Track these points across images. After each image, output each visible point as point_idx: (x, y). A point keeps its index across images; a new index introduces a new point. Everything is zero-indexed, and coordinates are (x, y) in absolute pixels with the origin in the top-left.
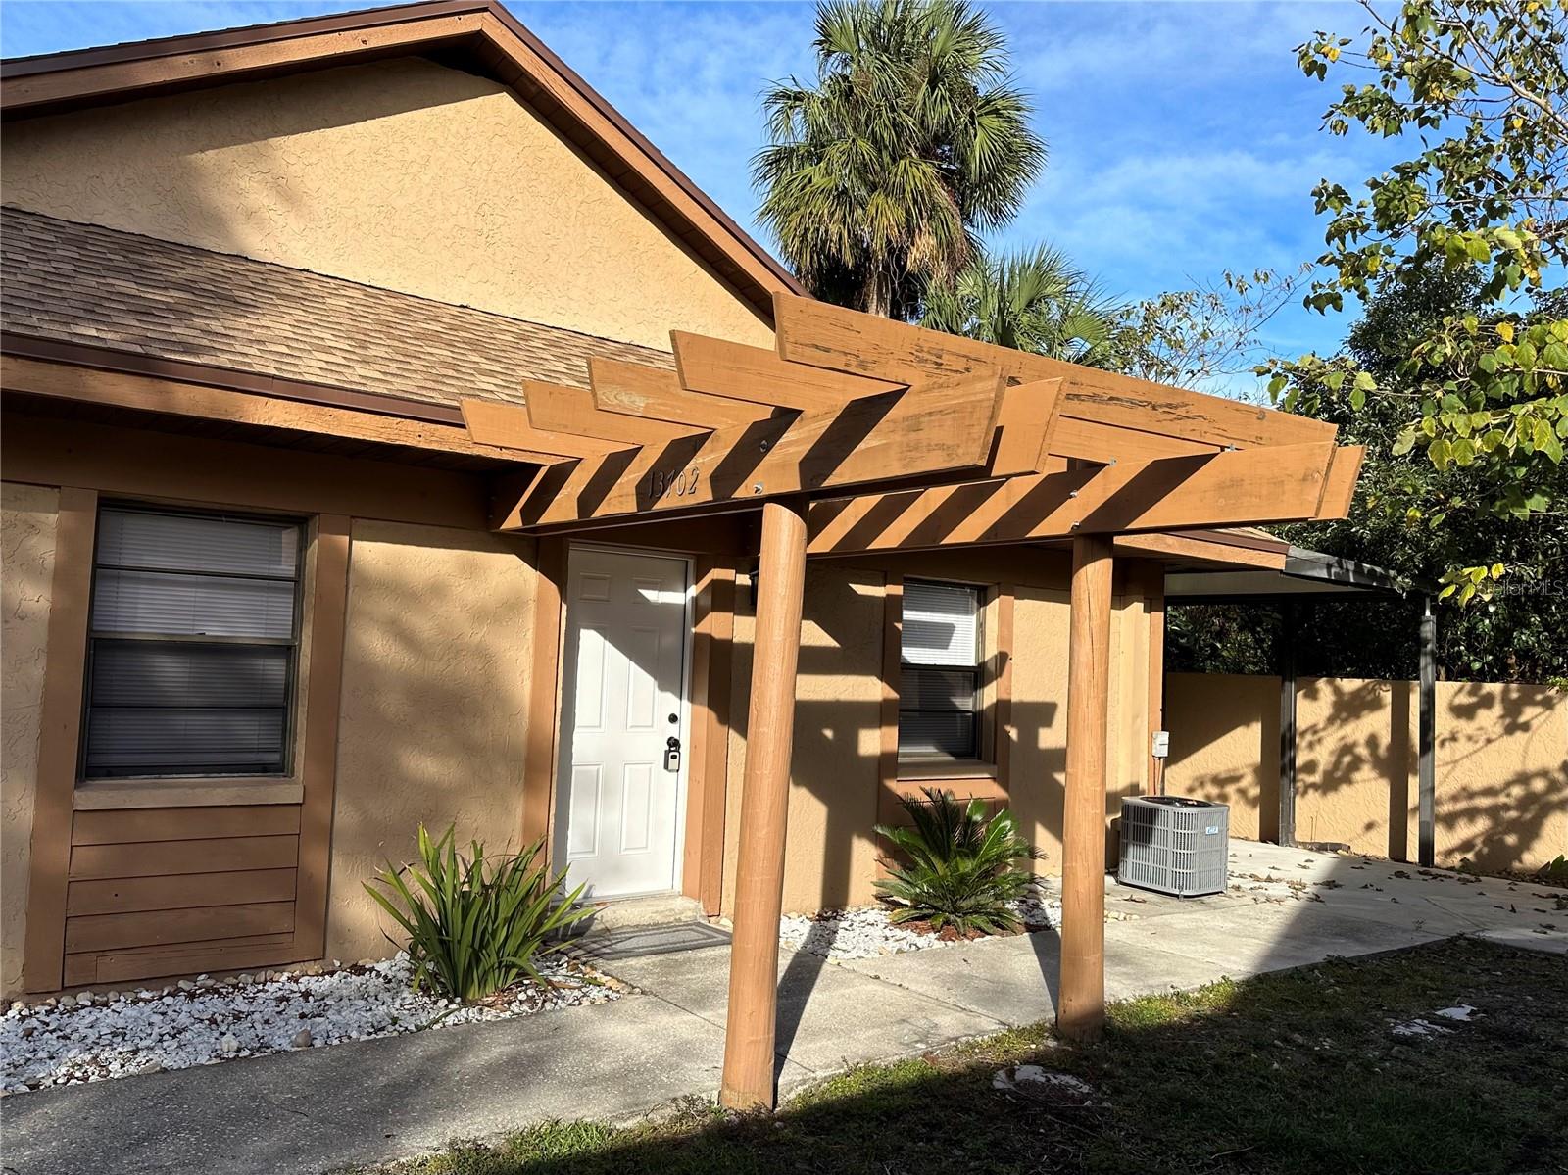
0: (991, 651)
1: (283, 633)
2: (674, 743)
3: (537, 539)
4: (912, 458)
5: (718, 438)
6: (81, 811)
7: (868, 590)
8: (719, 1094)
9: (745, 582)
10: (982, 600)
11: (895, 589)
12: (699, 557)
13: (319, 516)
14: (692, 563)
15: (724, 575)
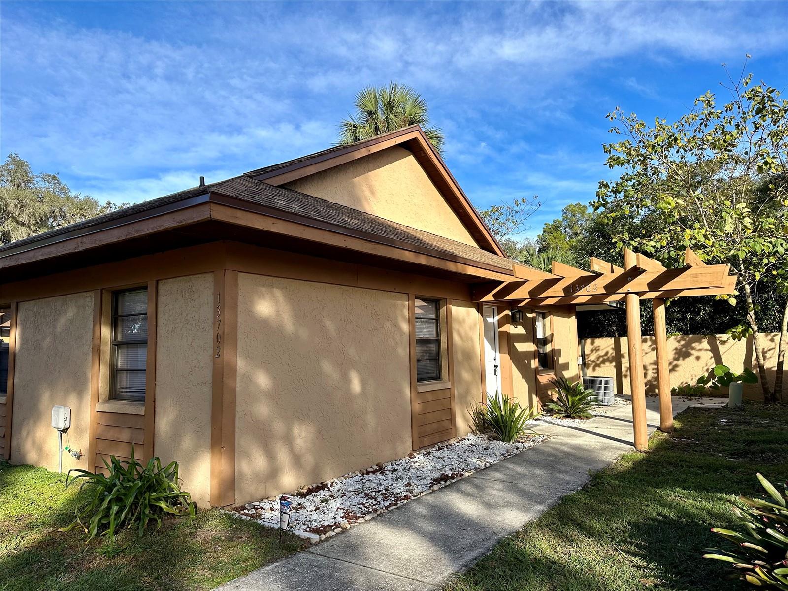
0: (548, 334)
1: (433, 337)
2: (496, 367)
3: (478, 304)
4: (696, 284)
5: (606, 276)
6: (419, 393)
7: (529, 315)
8: (635, 447)
9: (510, 314)
10: (544, 317)
11: (534, 315)
12: (498, 307)
13: (446, 299)
14: (496, 309)
15: (508, 312)
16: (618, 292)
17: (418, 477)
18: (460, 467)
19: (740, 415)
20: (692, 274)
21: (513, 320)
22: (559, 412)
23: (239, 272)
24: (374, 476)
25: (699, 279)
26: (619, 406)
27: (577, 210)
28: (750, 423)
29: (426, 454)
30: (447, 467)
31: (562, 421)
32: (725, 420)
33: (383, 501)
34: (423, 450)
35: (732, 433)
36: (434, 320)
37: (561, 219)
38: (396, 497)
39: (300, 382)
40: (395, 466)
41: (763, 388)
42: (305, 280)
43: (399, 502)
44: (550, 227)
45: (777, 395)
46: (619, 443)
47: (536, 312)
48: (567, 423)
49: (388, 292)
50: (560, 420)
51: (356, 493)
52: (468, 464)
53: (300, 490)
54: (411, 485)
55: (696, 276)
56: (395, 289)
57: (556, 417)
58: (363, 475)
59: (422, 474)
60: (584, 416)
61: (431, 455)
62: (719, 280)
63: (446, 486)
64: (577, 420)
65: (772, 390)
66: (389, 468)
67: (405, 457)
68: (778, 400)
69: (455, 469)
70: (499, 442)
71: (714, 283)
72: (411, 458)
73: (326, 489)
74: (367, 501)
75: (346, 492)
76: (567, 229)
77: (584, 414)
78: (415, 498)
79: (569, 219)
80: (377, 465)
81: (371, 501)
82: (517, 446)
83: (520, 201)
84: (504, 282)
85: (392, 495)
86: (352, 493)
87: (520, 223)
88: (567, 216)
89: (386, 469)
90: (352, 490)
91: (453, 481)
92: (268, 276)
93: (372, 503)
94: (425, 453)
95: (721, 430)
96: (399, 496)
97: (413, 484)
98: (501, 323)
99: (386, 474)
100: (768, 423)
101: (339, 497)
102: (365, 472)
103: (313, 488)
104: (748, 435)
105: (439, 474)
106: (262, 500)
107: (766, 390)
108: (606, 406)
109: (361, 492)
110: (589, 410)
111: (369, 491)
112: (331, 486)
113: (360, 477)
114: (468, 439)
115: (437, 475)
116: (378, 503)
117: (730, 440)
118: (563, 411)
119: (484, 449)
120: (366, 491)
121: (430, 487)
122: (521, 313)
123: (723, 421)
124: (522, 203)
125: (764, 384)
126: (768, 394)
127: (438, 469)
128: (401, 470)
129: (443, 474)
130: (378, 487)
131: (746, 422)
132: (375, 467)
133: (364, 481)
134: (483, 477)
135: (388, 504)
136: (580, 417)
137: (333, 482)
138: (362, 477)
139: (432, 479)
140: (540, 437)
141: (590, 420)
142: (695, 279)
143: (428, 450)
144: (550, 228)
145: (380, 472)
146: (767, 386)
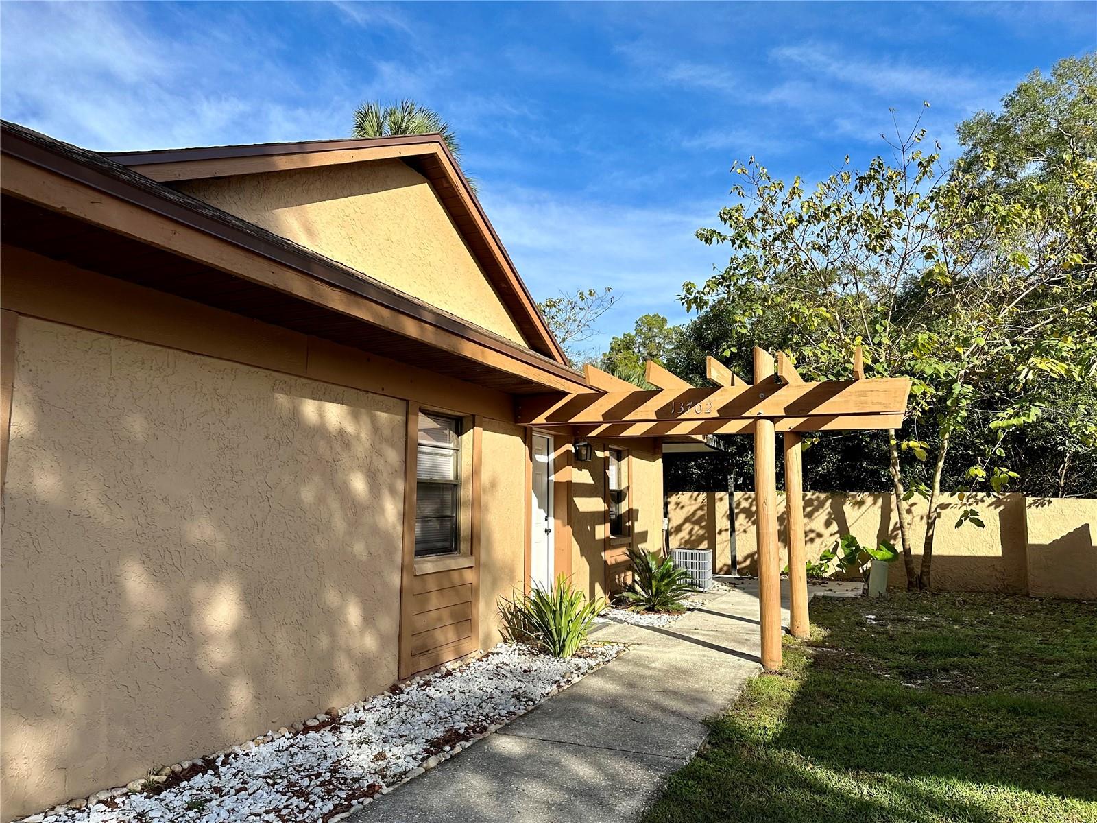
0: (624, 483)
2: (548, 531)
3: (525, 428)
4: (863, 407)
5: (726, 390)
6: (416, 576)
7: (600, 454)
8: (763, 665)
9: (573, 451)
10: (619, 459)
11: (607, 454)
12: (556, 437)
13: (474, 416)
14: (552, 440)
15: (569, 447)
16: (744, 415)
17: (401, 736)
18: (481, 711)
19: (888, 608)
20: (858, 392)
21: (576, 460)
22: (637, 603)
23: (20, 314)
24: (317, 736)
25: (869, 399)
26: (718, 592)
27: (655, 322)
28: (906, 621)
29: (423, 685)
30: (458, 712)
31: (643, 617)
32: (873, 617)
33: (323, 800)
34: (418, 678)
35: (891, 638)
36: (452, 452)
37: (633, 333)
38: (352, 789)
39: (164, 558)
40: (361, 714)
41: (906, 568)
42: (189, 352)
43: (354, 802)
44: (619, 343)
45: (925, 578)
46: (736, 658)
47: (610, 450)
48: (650, 620)
49: (370, 395)
50: (639, 615)
51: (270, 781)
52: (495, 705)
53: (152, 777)
54: (385, 758)
55: (863, 394)
56: (383, 389)
57: (633, 611)
58: (297, 733)
59: (410, 729)
60: (673, 609)
61: (431, 688)
62: (898, 402)
63: (452, 757)
64: (665, 616)
65: (918, 571)
66: (350, 718)
67: (383, 694)
68: (926, 586)
69: (472, 716)
70: (548, 657)
71: (891, 406)
72: (395, 694)
73: (210, 771)
74: (289, 803)
75: (249, 780)
76: (641, 349)
77: (674, 606)
78: (391, 789)
79: (644, 334)
80: (326, 713)
81: (295, 801)
82: (577, 665)
83: (586, 294)
84: (569, 393)
85: (344, 784)
86: (260, 782)
87: (584, 326)
88: (641, 330)
89: (342, 721)
90: (263, 774)
91: (467, 744)
92: (100, 332)
93: (297, 806)
94: (421, 682)
95: (875, 632)
96: (357, 785)
97: (389, 755)
98: (558, 466)
99: (340, 732)
100: (931, 621)
101: (233, 791)
102: (301, 727)
103: (183, 769)
104: (915, 641)
105: (443, 729)
106: (53, 809)
107: (910, 572)
108: (702, 592)
109: (282, 778)
110: (680, 600)
111: (298, 776)
112: (223, 764)
113: (288, 739)
114: (498, 654)
115: (438, 733)
116: (311, 807)
117: (892, 650)
118: (643, 601)
119: (525, 671)
120: (291, 777)
121: (422, 760)
122: (589, 448)
123: (871, 619)
124: (588, 296)
125: (907, 563)
126: (913, 577)
127: (440, 718)
128: (372, 721)
129: (449, 730)
130: (319, 765)
131: (904, 620)
132: (323, 717)
133: (293, 750)
134: (522, 734)
135: (332, 807)
136: (669, 612)
137: (229, 755)
138: (292, 741)
139: (427, 741)
140: (613, 646)
141: (683, 615)
142: (863, 399)
143: (428, 678)
144: (619, 345)
145: (330, 727)
146: (911, 566)
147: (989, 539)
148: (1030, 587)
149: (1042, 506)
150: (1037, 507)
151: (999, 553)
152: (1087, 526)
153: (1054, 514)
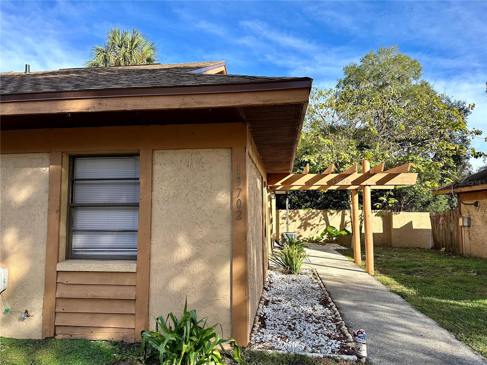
5: (354, 175)
8: (368, 273)
15: (269, 194)
16: (361, 184)
20: (401, 177)
67: (264, 291)
72: (267, 290)
119: (293, 280)
147: (379, 227)
148: (393, 243)
149: (397, 214)
150: (395, 215)
151: (382, 232)
152: (412, 222)
153: (401, 218)
